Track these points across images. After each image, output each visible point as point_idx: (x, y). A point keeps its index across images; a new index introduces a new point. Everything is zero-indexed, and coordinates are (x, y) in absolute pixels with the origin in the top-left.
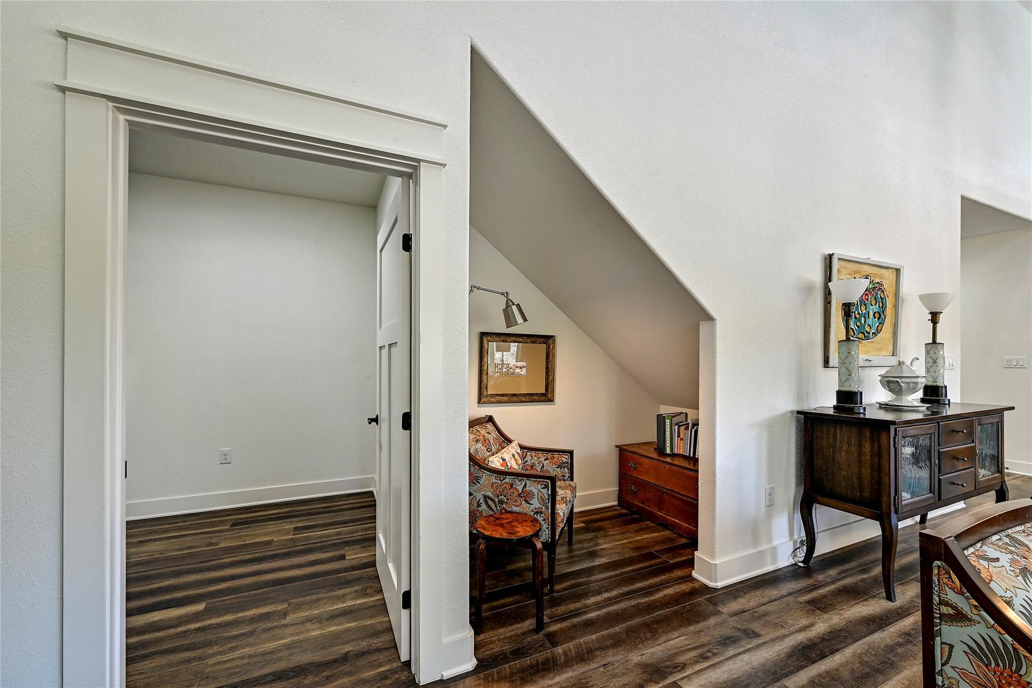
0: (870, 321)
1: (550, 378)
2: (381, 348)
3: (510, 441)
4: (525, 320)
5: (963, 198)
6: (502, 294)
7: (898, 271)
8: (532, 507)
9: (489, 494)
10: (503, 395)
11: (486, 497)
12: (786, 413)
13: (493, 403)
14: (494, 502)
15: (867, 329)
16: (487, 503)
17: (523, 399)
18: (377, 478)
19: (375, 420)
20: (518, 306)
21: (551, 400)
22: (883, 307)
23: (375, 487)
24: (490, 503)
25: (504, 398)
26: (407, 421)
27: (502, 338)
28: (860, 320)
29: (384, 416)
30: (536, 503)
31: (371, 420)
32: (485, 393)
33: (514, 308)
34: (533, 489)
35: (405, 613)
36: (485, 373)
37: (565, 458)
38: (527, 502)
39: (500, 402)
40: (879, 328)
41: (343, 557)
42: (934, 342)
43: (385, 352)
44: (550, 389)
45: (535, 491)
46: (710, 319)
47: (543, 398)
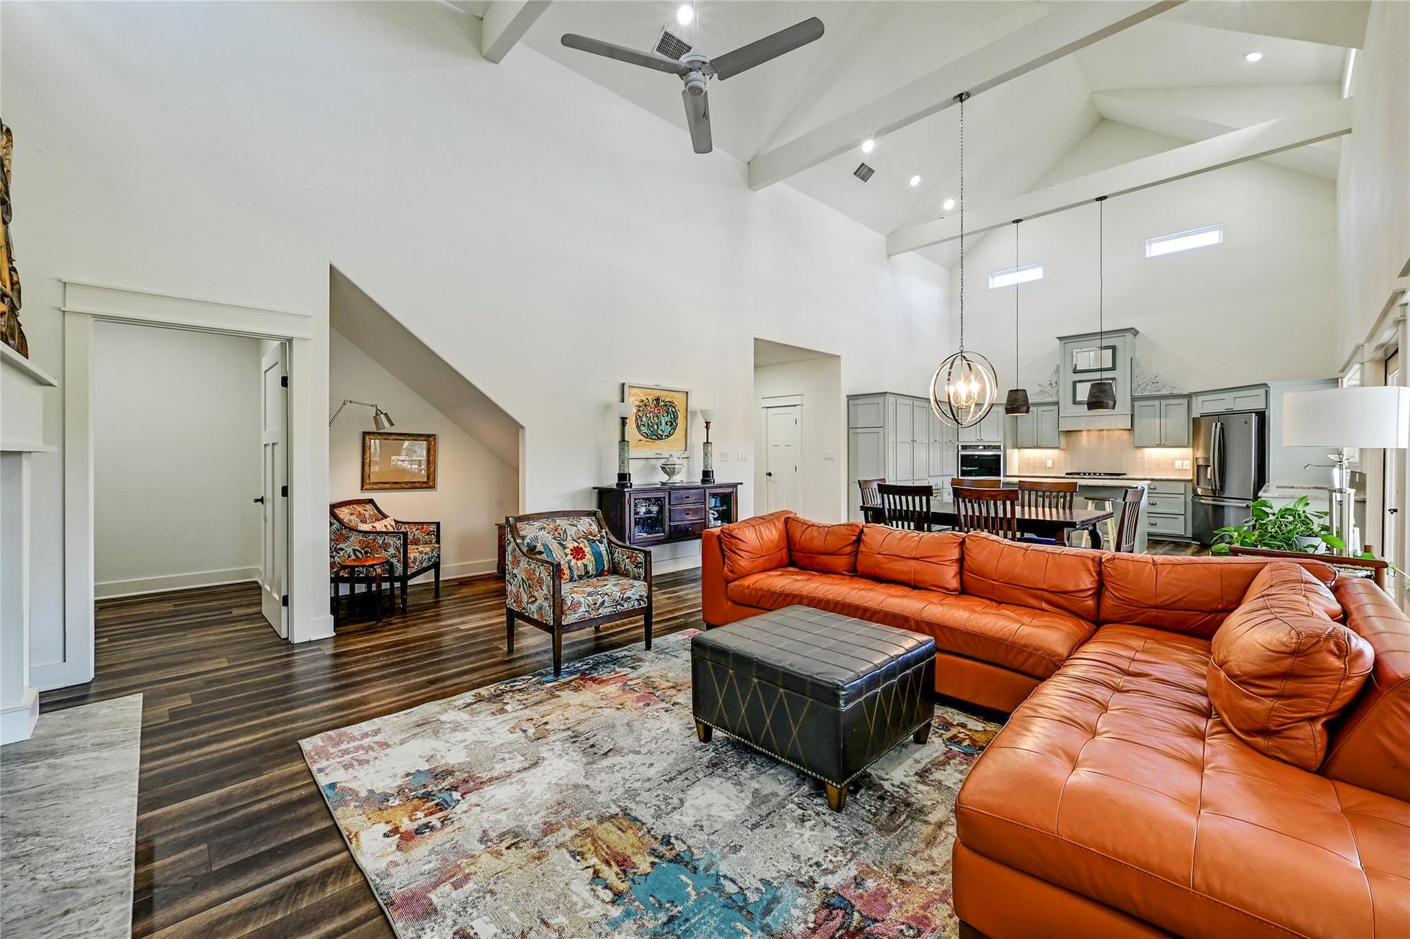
0: (663, 426)
1: (432, 469)
2: (265, 445)
3: (385, 517)
4: (392, 424)
5: (755, 339)
6: (373, 406)
7: (687, 393)
8: (389, 553)
9: (357, 548)
10: (386, 483)
11: (354, 550)
12: (586, 489)
13: (376, 489)
14: (361, 553)
15: (661, 433)
16: (355, 554)
17: (406, 486)
18: (262, 568)
19: (261, 500)
20: (386, 415)
21: (433, 487)
22: (676, 418)
23: (260, 576)
24: (358, 554)
25: (387, 486)
26: (285, 491)
27: (385, 437)
28: (653, 427)
29: (269, 496)
30: (392, 551)
31: (257, 501)
32: (368, 481)
33: (382, 416)
34: (390, 541)
35: (284, 609)
36: (367, 465)
37: (433, 528)
38: (386, 550)
39: (382, 489)
40: (672, 432)
41: (231, 613)
42: (707, 442)
43: (269, 449)
44: (431, 478)
45: (392, 543)
46: (523, 428)
47: (425, 485)
